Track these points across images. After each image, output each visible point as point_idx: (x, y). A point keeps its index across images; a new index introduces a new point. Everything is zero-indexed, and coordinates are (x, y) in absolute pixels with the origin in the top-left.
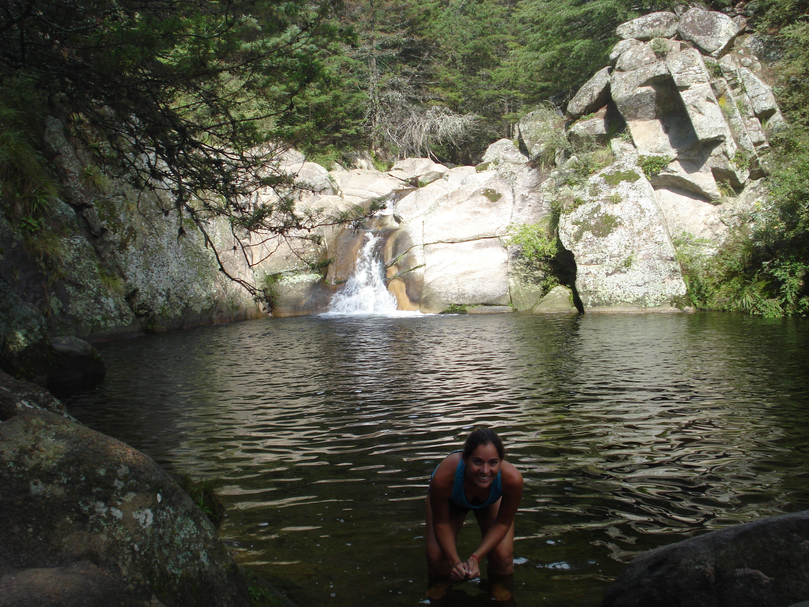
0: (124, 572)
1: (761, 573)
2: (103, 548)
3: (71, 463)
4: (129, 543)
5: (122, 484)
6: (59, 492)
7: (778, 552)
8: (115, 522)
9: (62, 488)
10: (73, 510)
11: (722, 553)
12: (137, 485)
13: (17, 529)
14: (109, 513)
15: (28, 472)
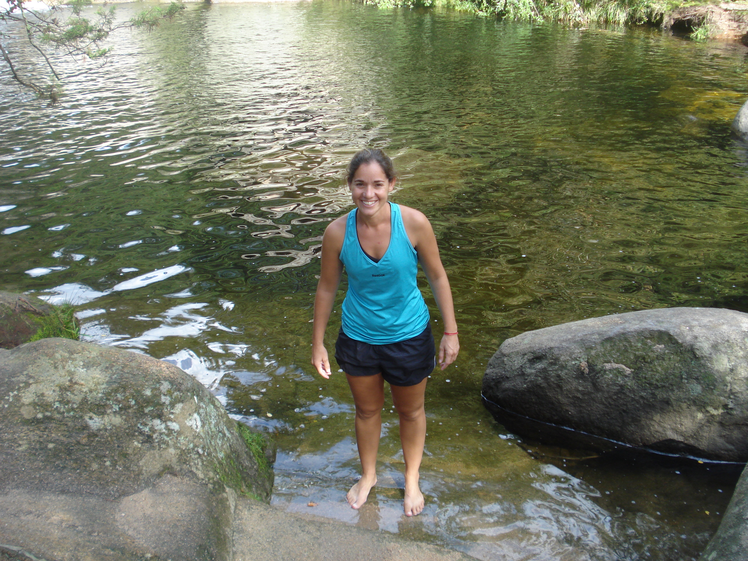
0: (201, 476)
1: (624, 367)
2: (174, 460)
3: (116, 391)
4: (193, 449)
5: (168, 398)
6: (117, 420)
7: (637, 353)
8: (175, 434)
9: (118, 416)
10: (137, 434)
11: (593, 352)
12: (181, 396)
13: (95, 466)
14: (167, 428)
15: (77, 408)
